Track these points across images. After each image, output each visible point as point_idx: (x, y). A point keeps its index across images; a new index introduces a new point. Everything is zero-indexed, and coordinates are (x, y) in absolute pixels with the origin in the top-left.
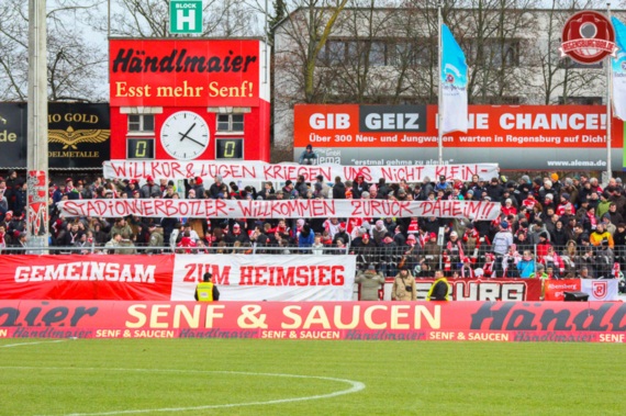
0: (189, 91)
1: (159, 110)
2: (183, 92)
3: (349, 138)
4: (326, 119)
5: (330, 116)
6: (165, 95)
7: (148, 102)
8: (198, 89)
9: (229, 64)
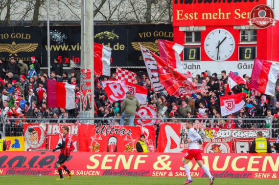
0: (222, 15)
1: (203, 28)
2: (218, 16)
6: (207, 18)
7: (196, 23)
8: (227, 14)
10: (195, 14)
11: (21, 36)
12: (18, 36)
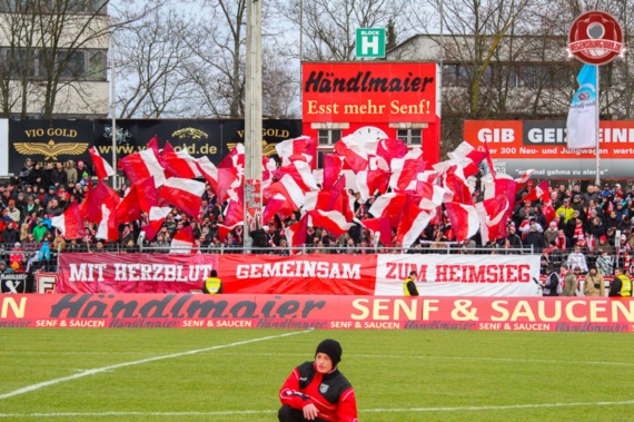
0: (372, 109)
1: (346, 126)
2: (367, 110)
3: (513, 151)
4: (493, 134)
5: (497, 131)
6: (351, 112)
7: (335, 119)
8: (381, 107)
9: (409, 85)
10: (335, 106)
11: (63, 132)
12: (59, 132)
